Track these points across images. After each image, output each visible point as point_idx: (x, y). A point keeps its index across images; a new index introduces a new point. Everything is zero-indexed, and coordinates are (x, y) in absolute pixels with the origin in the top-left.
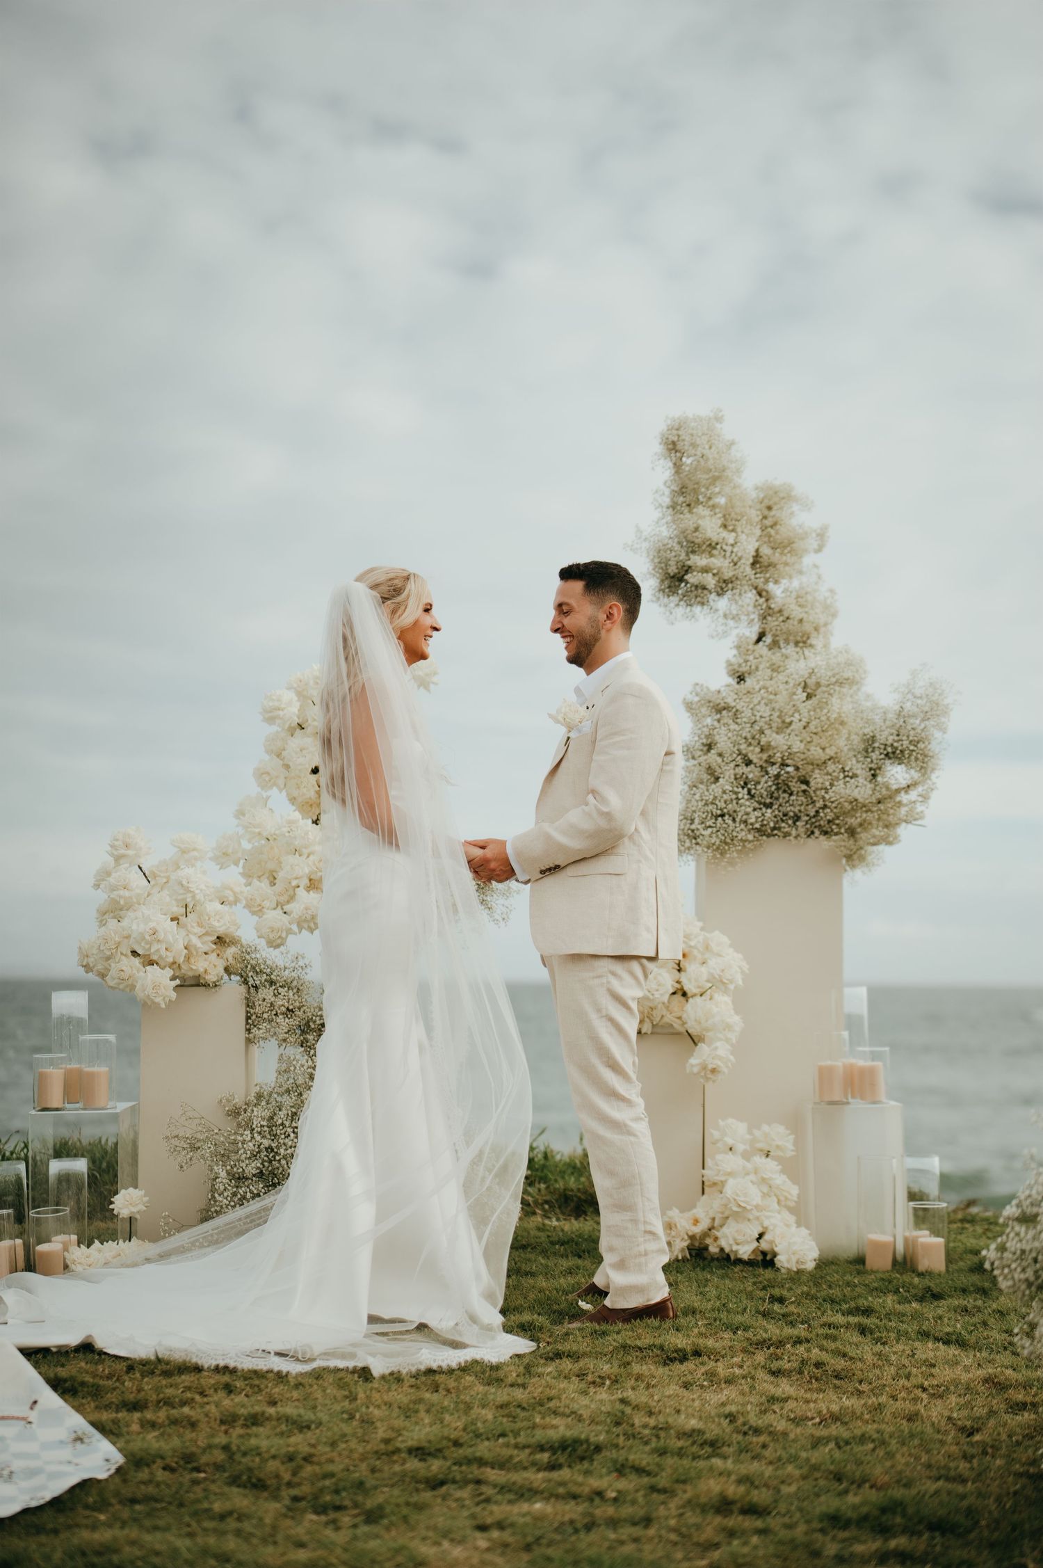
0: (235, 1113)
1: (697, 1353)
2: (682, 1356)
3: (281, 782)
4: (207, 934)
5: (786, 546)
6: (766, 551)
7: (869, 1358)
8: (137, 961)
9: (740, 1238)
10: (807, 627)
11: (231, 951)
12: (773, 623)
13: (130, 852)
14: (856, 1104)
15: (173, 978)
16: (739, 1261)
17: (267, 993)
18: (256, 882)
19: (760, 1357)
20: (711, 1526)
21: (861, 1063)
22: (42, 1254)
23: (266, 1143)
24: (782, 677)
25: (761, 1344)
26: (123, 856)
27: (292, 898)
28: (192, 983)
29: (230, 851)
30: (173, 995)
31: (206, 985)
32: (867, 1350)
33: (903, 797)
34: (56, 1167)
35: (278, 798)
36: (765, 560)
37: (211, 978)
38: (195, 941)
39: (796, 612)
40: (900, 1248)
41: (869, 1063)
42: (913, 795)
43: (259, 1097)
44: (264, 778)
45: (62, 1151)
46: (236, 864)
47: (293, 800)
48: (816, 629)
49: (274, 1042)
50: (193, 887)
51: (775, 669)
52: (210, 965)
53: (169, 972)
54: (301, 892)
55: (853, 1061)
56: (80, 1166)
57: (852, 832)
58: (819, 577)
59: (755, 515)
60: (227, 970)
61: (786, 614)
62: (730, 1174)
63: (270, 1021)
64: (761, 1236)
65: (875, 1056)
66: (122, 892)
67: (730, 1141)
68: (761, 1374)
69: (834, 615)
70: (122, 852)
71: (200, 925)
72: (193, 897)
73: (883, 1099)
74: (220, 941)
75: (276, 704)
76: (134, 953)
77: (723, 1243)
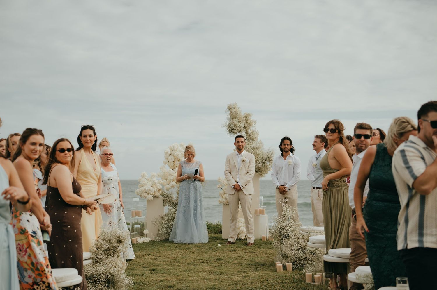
0: (162, 217)
1: (235, 250)
2: (233, 251)
3: (167, 163)
4: (157, 189)
5: (249, 124)
6: (246, 125)
7: (259, 251)
8: (146, 194)
9: (242, 236)
10: (254, 137)
11: (161, 192)
12: (248, 137)
13: (144, 176)
14: (261, 215)
15: (152, 196)
16: (243, 240)
17: (167, 198)
18: (164, 180)
19: (244, 251)
20: (235, 266)
21: (262, 209)
22: (133, 239)
23: (168, 222)
24: (249, 146)
25: (244, 249)
26: (143, 177)
27: (170, 182)
28: (155, 197)
29: (160, 175)
30: (153, 199)
31: (157, 197)
32: (259, 250)
33: (269, 167)
34: (136, 226)
35: (167, 166)
36: (246, 127)
37: (158, 196)
38: (156, 190)
39: (252, 135)
40: (267, 237)
41: (263, 209)
42: (270, 166)
43: (166, 215)
44: (165, 163)
45: (136, 224)
46: (160, 177)
47: (169, 166)
48: (255, 138)
49: (168, 206)
50: (155, 182)
51: (249, 145)
52: (158, 194)
53: (152, 195)
54: (172, 182)
55: (260, 208)
56: (139, 226)
57: (261, 172)
58: (255, 128)
59: (244, 119)
60: (160, 195)
61: (250, 135)
62: (241, 227)
63: (168, 203)
64: (246, 236)
65: (264, 208)
66: (144, 183)
67: (241, 221)
68: (243, 253)
69: (258, 135)
70: (143, 176)
71: (156, 188)
72: (155, 183)
73: (265, 214)
74: (159, 190)
75: (167, 152)
76: (146, 192)
77: (240, 237)
